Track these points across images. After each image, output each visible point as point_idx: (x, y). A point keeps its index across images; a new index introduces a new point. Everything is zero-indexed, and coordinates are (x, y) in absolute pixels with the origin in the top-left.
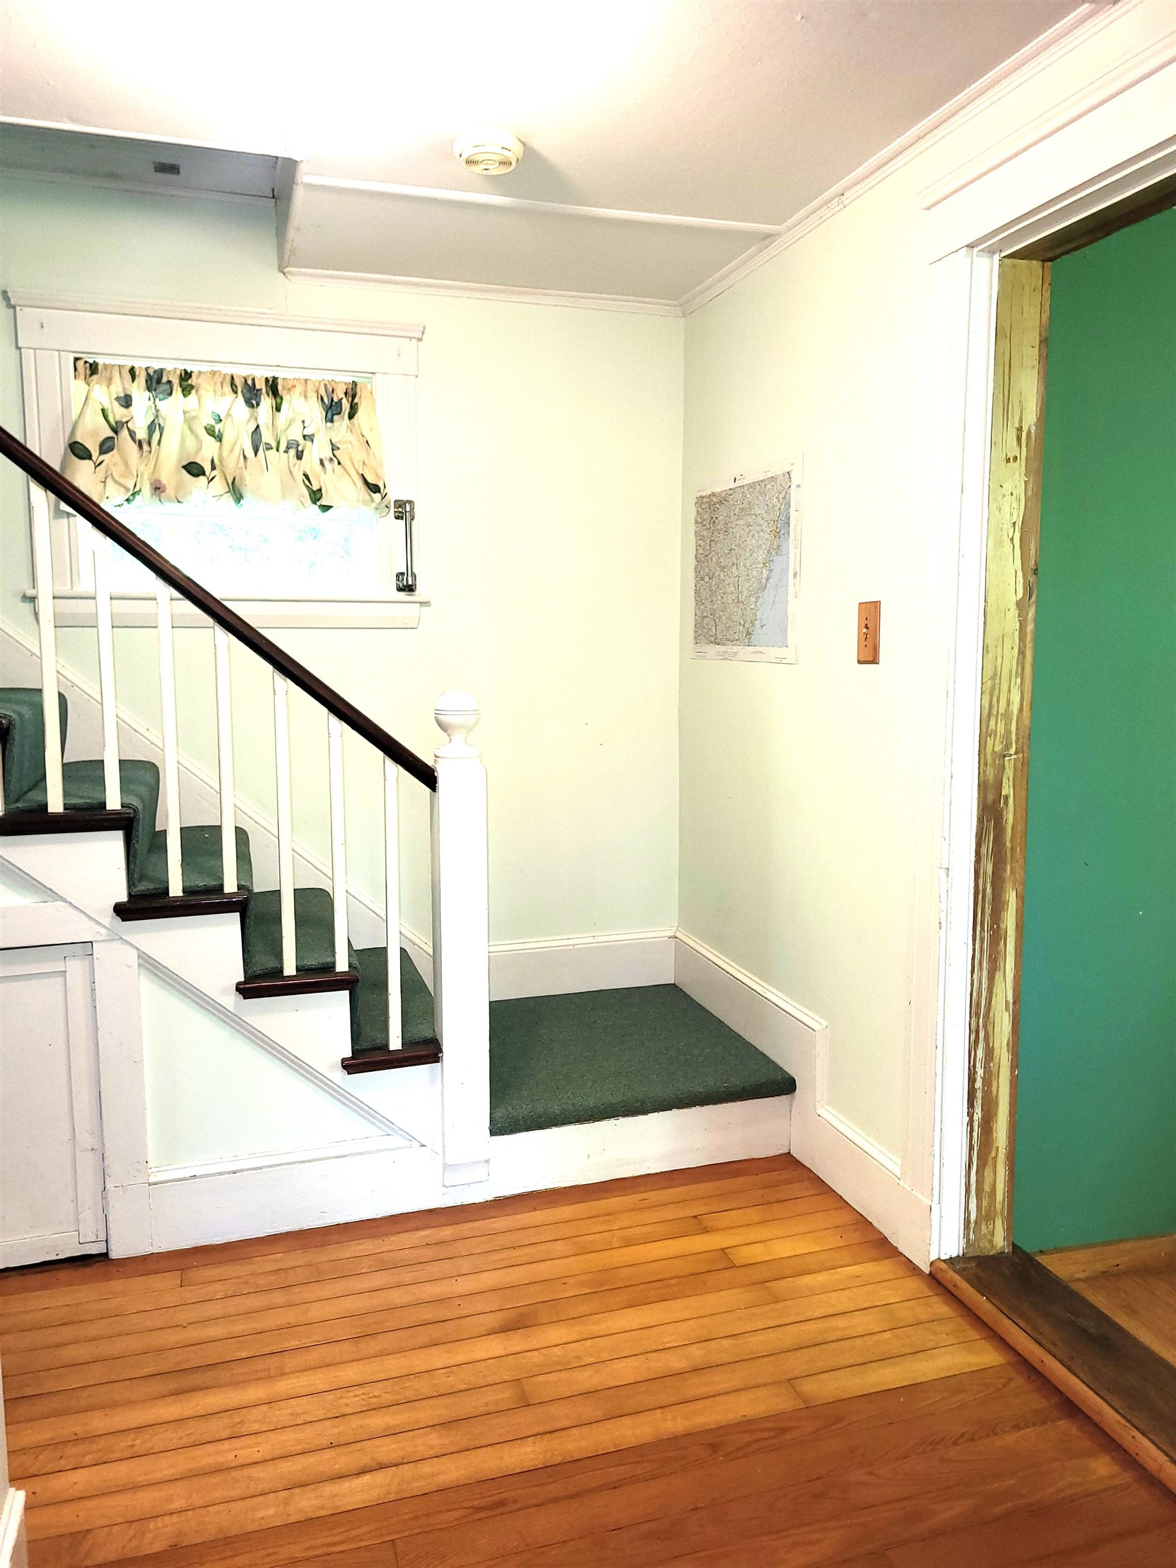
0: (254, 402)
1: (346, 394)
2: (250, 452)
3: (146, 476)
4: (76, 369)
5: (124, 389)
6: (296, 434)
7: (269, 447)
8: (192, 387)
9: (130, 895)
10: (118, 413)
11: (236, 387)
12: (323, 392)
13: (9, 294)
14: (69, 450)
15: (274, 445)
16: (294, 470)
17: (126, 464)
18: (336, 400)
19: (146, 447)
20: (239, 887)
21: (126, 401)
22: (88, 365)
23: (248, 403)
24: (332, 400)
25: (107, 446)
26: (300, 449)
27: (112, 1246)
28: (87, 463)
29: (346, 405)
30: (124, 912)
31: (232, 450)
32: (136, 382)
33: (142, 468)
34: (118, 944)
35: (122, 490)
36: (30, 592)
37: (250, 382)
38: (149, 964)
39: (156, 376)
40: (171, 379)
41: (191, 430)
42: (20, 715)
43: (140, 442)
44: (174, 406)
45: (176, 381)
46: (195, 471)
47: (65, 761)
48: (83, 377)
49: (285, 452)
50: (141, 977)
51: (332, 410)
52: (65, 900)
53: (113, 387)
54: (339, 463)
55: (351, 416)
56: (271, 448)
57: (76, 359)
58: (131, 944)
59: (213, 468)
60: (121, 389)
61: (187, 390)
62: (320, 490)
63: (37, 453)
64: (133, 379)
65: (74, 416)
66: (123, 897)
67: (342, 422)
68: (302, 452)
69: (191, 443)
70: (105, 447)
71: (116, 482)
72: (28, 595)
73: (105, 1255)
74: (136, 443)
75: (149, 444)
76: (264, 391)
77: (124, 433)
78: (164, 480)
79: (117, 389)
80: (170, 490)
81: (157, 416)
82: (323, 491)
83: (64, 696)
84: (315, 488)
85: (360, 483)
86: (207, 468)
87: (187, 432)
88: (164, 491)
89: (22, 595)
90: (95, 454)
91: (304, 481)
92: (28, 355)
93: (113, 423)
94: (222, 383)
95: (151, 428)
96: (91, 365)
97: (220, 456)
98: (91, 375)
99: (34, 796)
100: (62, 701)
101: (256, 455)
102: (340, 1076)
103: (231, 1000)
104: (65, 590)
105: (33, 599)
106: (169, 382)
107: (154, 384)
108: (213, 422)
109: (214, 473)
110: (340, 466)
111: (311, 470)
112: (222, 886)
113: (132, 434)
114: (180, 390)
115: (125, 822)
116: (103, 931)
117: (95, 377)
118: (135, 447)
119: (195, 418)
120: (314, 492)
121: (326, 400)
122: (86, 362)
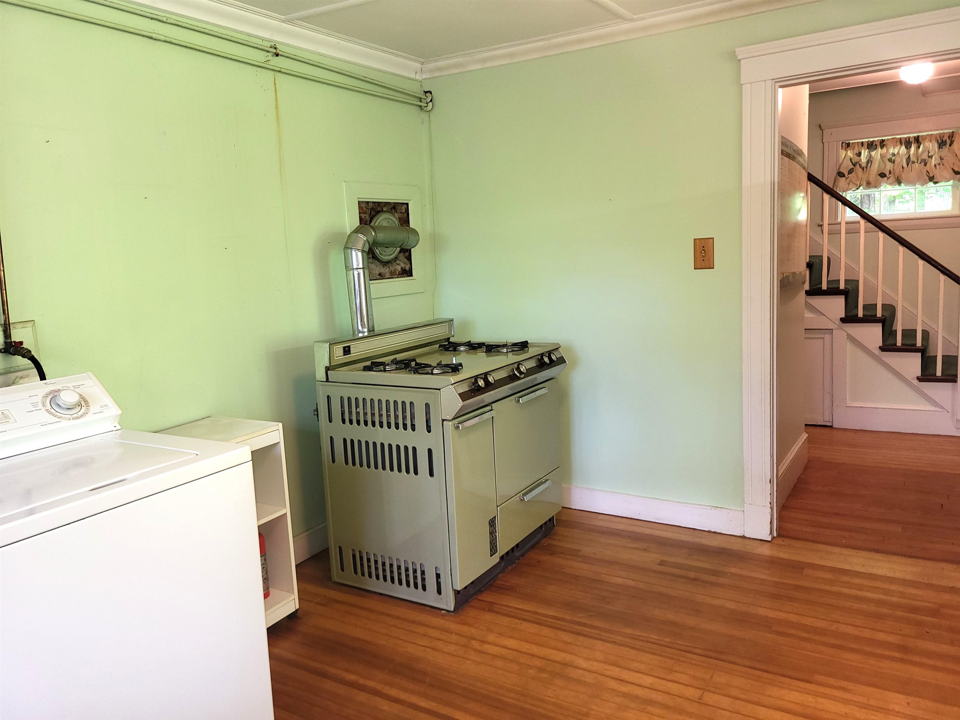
0: (909, 147)
1: (949, 137)
2: (905, 165)
3: (864, 179)
4: (842, 146)
5: (859, 150)
6: (925, 156)
7: (913, 162)
8: (884, 145)
9: (846, 316)
10: (856, 159)
11: (902, 142)
12: (938, 138)
13: (821, 126)
14: (837, 175)
15: (916, 161)
16: (923, 171)
17: (857, 177)
18: (944, 140)
19: (865, 169)
20: (882, 315)
21: (859, 154)
22: (846, 144)
23: (906, 147)
24: (943, 140)
25: (851, 171)
26: (926, 161)
27: (834, 423)
28: (844, 178)
29: (948, 142)
30: (843, 320)
31: (898, 165)
32: (863, 147)
33: (863, 177)
34: (841, 330)
35: (855, 185)
36: (821, 223)
37: (907, 140)
38: (850, 338)
39: (871, 144)
40: (876, 144)
41: (883, 161)
42: (816, 261)
43: (863, 168)
44: (877, 154)
45: (878, 144)
46: (883, 176)
47: (828, 280)
48: (844, 148)
49: (920, 163)
50: (848, 341)
51: (942, 144)
52: (825, 315)
53: (855, 150)
54: (943, 165)
55: (950, 145)
56: (915, 163)
57: (842, 143)
58: (845, 331)
59: (890, 173)
60: (857, 150)
61: (882, 147)
62: (933, 176)
63: (826, 183)
64: (862, 146)
65: (840, 162)
66: (843, 316)
67: (946, 149)
68: (927, 163)
69: (882, 166)
70: (850, 172)
71: (853, 183)
72: (820, 224)
73: (831, 427)
74: (861, 168)
75: (867, 168)
76: (913, 142)
77: (858, 166)
78: (871, 180)
79: (856, 151)
80: (873, 184)
81: (870, 158)
82: (935, 176)
83: (829, 258)
84: (931, 175)
85: (951, 171)
86: (887, 174)
87: (881, 161)
88: (870, 184)
89: (817, 225)
90: (846, 175)
91: (926, 174)
92: (826, 145)
93: (854, 162)
94: (896, 142)
95: (868, 162)
96: (848, 144)
97: (893, 169)
98: (847, 147)
99: (819, 286)
100: (829, 259)
101: (908, 166)
102: (916, 382)
103: (877, 352)
104: (833, 222)
105: (821, 226)
106: (876, 145)
107: (870, 146)
108: (891, 156)
109: (890, 175)
110: (943, 166)
111: (930, 169)
112: (876, 315)
113: (860, 166)
114: (880, 147)
115: (845, 293)
116: (836, 326)
117: (848, 148)
118: (861, 170)
119: (884, 157)
120: (931, 177)
121: (939, 141)
122: (846, 143)
